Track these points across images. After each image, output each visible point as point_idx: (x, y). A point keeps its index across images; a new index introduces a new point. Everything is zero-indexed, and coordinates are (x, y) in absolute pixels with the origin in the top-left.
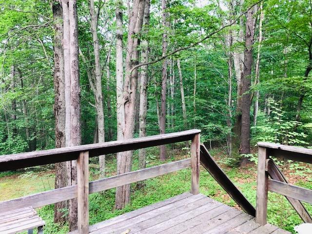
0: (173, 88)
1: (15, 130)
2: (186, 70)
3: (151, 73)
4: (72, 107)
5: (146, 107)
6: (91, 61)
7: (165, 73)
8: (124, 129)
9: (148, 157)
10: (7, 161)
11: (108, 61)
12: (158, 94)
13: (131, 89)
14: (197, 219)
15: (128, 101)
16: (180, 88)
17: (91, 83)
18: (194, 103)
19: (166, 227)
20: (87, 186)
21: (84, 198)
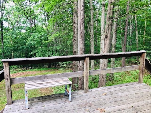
0: (132, 31)
1: (56, 50)
2: (140, 21)
3: (119, 23)
4: (81, 40)
5: (115, 41)
6: (89, 18)
7: (127, 23)
8: (104, 51)
9: (115, 66)
10: (59, 58)
11: (97, 18)
12: (123, 34)
13: (108, 31)
14: (141, 94)
15: (106, 37)
16: (135, 31)
17: (89, 29)
18: (144, 39)
19: (124, 95)
20: (88, 72)
21: (87, 77)
